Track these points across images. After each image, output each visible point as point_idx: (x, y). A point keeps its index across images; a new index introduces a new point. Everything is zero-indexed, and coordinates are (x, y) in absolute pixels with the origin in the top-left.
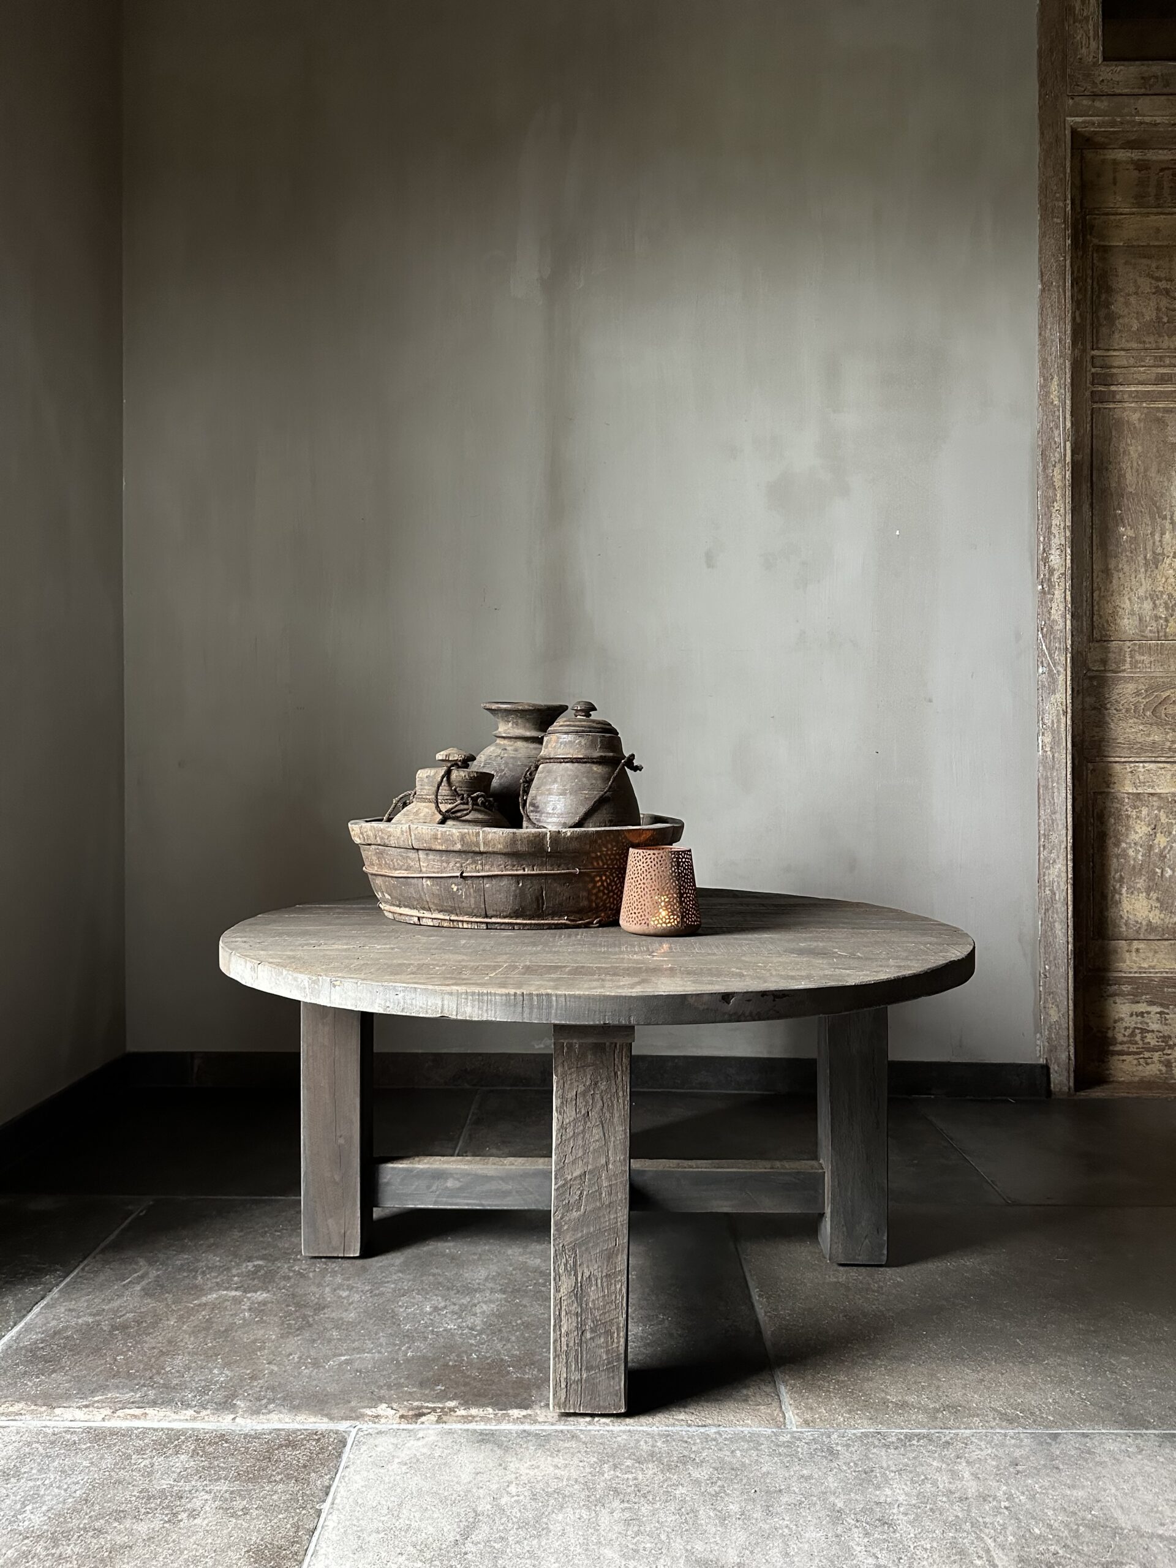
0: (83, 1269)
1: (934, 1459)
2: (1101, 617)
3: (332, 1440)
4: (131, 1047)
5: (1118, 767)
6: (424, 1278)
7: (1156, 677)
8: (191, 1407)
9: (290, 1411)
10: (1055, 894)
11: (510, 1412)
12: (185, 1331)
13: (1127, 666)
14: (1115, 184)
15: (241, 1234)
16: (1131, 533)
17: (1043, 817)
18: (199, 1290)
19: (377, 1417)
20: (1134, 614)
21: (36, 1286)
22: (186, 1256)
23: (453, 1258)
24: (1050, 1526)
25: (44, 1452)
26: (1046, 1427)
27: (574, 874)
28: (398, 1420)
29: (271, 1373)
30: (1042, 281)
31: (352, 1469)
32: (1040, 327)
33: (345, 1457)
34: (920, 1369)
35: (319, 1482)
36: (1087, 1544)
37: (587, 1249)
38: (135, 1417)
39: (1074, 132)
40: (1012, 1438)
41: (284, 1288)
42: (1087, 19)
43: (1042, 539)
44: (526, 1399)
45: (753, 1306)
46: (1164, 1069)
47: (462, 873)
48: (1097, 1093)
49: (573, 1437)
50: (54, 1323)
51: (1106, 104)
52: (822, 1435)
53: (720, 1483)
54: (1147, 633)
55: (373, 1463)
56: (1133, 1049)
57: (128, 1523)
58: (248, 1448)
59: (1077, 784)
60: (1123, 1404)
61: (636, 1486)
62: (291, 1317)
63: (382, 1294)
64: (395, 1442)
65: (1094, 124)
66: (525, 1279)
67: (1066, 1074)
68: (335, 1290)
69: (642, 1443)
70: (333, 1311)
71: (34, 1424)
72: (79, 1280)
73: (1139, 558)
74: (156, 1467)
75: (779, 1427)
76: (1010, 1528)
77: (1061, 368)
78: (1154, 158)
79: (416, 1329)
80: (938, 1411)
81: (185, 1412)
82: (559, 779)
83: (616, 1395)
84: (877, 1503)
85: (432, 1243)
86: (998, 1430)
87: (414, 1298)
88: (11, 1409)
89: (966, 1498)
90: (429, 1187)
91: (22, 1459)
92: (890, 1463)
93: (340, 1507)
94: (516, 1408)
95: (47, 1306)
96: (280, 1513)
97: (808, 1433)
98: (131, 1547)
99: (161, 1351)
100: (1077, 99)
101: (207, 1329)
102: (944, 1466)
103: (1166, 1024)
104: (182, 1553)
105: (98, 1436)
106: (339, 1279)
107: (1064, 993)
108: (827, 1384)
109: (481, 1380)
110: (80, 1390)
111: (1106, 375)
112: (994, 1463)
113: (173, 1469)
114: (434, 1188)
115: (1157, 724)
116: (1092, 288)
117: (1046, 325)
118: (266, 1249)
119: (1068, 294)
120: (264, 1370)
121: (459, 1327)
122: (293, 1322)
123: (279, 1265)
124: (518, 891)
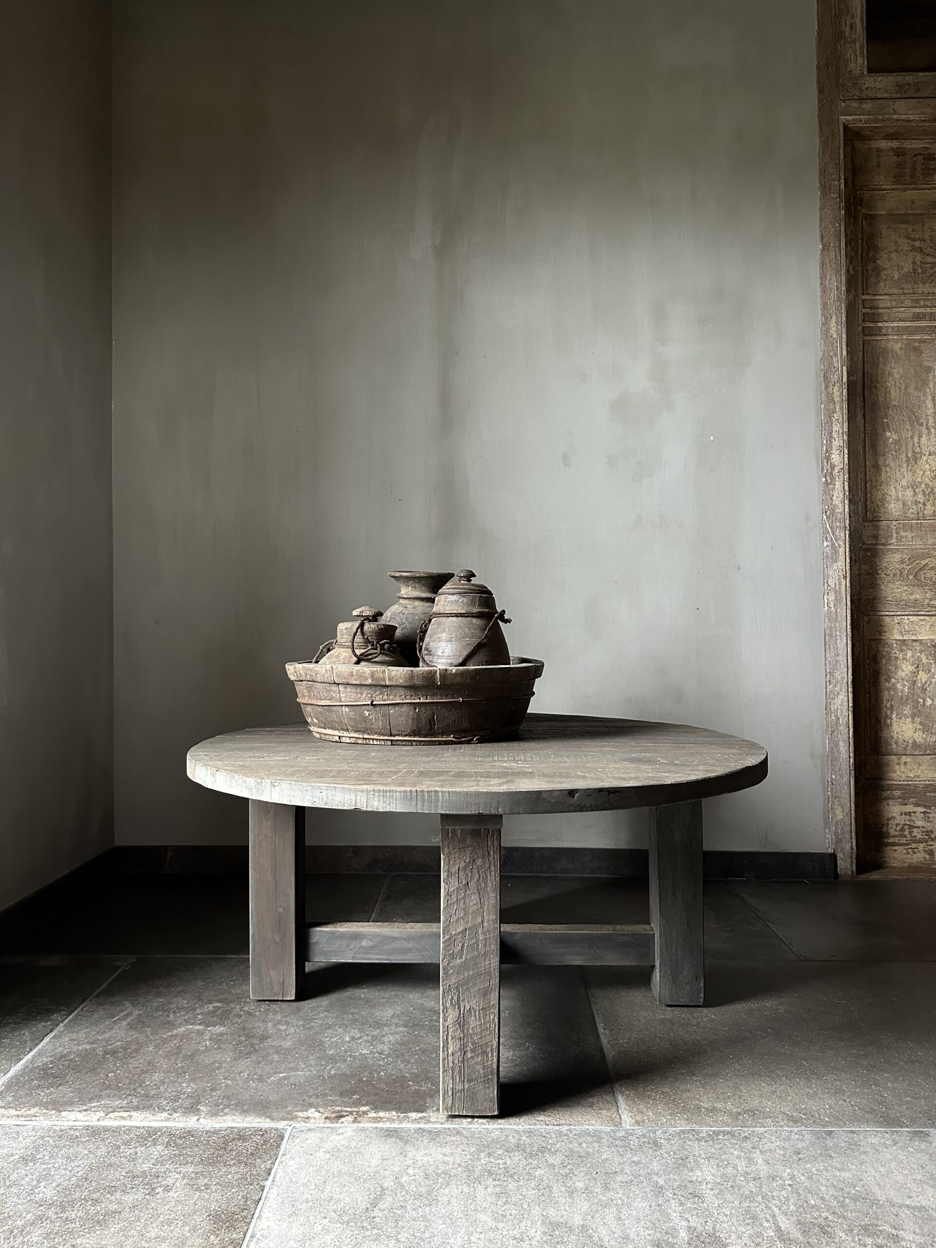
0: (82, 1010)
1: (735, 1149)
2: (872, 502)
3: (273, 1135)
4: (118, 842)
5: (887, 619)
6: (345, 1016)
7: (917, 549)
8: (166, 1111)
9: (241, 1114)
10: (839, 719)
11: (410, 1115)
12: (160, 1055)
13: (894, 541)
14: (879, 166)
15: (202, 983)
16: (895, 437)
17: (829, 659)
18: (171, 1025)
19: (307, 1118)
20: (898, 500)
21: (47, 1022)
22: (161, 1000)
23: (367, 1001)
24: (823, 1199)
25: (53, 1143)
26: (823, 1126)
27: (458, 702)
28: (323, 1120)
29: (227, 1086)
30: (822, 242)
31: (288, 1156)
32: (821, 278)
33: (282, 1148)
34: (728, 1083)
35: (263, 1166)
36: (851, 1212)
37: (467, 988)
38: (123, 1118)
39: (846, 127)
40: (796, 1134)
41: (236, 1023)
42: (855, 40)
43: (825, 442)
44: (421, 1105)
45: (598, 1036)
46: (927, 857)
47: (372, 702)
48: (875, 876)
49: (457, 1133)
50: (60, 1049)
51: (870, 105)
52: (650, 1131)
53: (569, 1167)
54: (909, 514)
55: (304, 1152)
56: (903, 841)
57: (118, 1195)
58: (209, 1141)
59: (856, 632)
60: (884, 1109)
61: (505, 1168)
62: (242, 1045)
63: (312, 1028)
64: (322, 1137)
65: (860, 121)
66: (422, 1017)
67: (850, 861)
68: (276, 1025)
69: (510, 1137)
70: (274, 1040)
71: (47, 1123)
72: (79, 1017)
73: (902, 456)
74: (139, 1154)
75: (617, 1126)
76: (792, 1200)
77: (838, 309)
78: (910, 146)
79: (338, 1053)
80: (739, 1114)
81: (160, 1114)
82: (447, 629)
83: (491, 1101)
84: (690, 1182)
85: (350, 990)
86: (786, 1128)
87: (337, 1031)
88: (28, 1112)
89: (759, 1178)
90: (348, 946)
91: (37, 1149)
92: (701, 1152)
93: (279, 1184)
94: (414, 1112)
95: (54, 1037)
96: (233, 1188)
97: (639, 1130)
98: (120, 1213)
99: (142, 1070)
100: (847, 102)
101: (178, 1054)
102: (743, 1154)
103: (929, 822)
104: (159, 1217)
105: (95, 1132)
106: (279, 1017)
107: (847, 796)
108: (654, 1094)
109: (387, 1090)
110: (80, 1098)
111: (874, 314)
112: (782, 1152)
113: (152, 1156)
114: (352, 946)
115: (918, 586)
116: (862, 247)
117: (826, 277)
118: (222, 994)
119: (843, 252)
120: (220, 1084)
121: (371, 1052)
122: (244, 1048)
123: (233, 1006)
124: (415, 716)
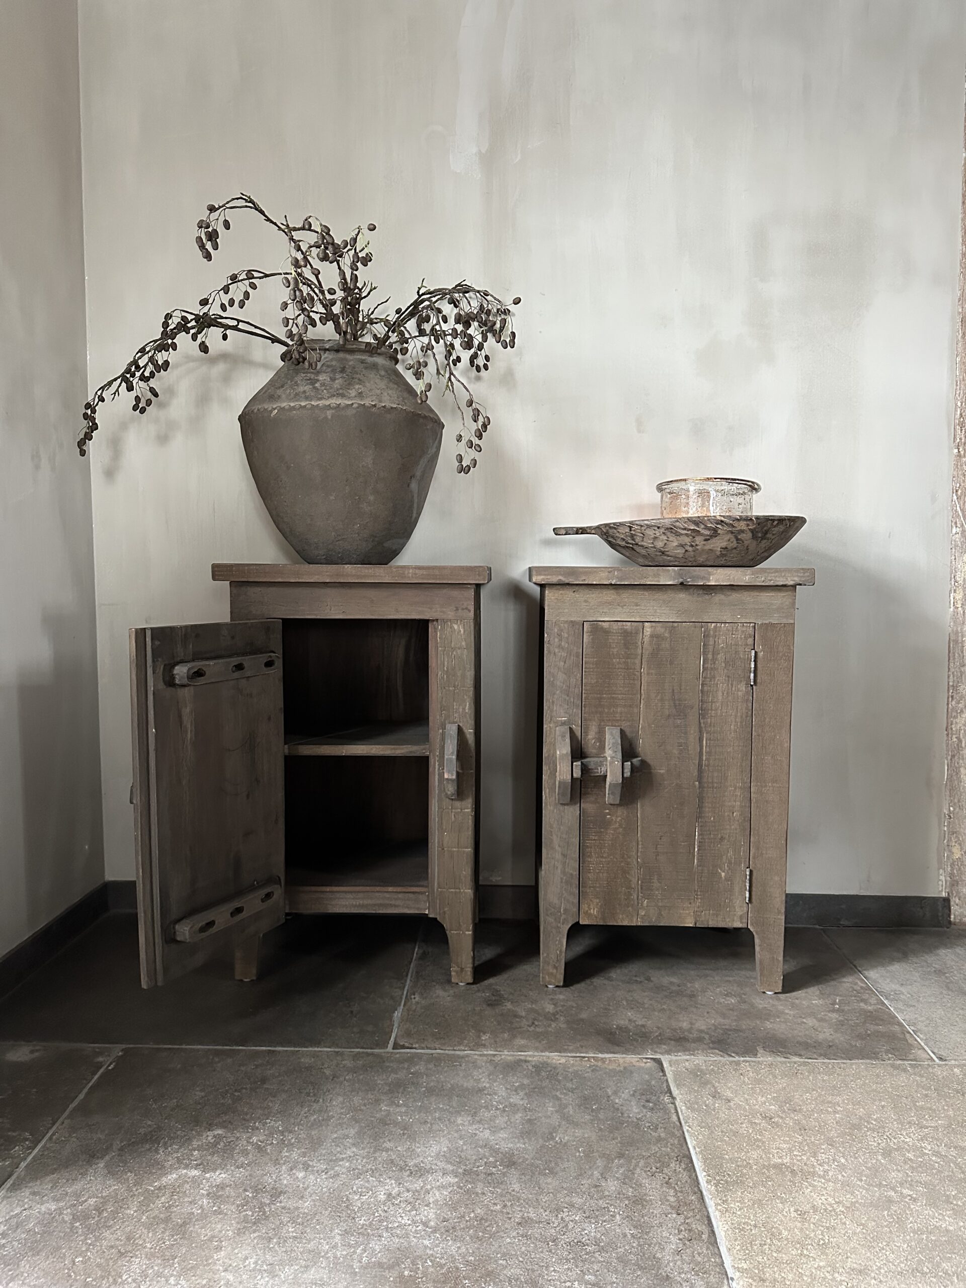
0: (51, 1138)
4: (109, 877)
6: (377, 1154)
10: (961, 741)
12: (143, 1224)
15: (203, 1094)
17: (951, 670)
18: (161, 1169)
21: (4, 1160)
22: (149, 1123)
23: (405, 1128)
41: (242, 1166)
43: (959, 404)
45: (701, 1192)
63: (337, 1175)
66: (474, 1157)
68: (292, 1170)
70: (289, 1198)
72: (45, 1153)
79: (371, 1224)
99: (119, 1251)
101: (166, 1221)
106: (294, 1155)
118: (225, 1113)
121: (414, 1222)
122: (250, 1213)
123: (238, 1135)
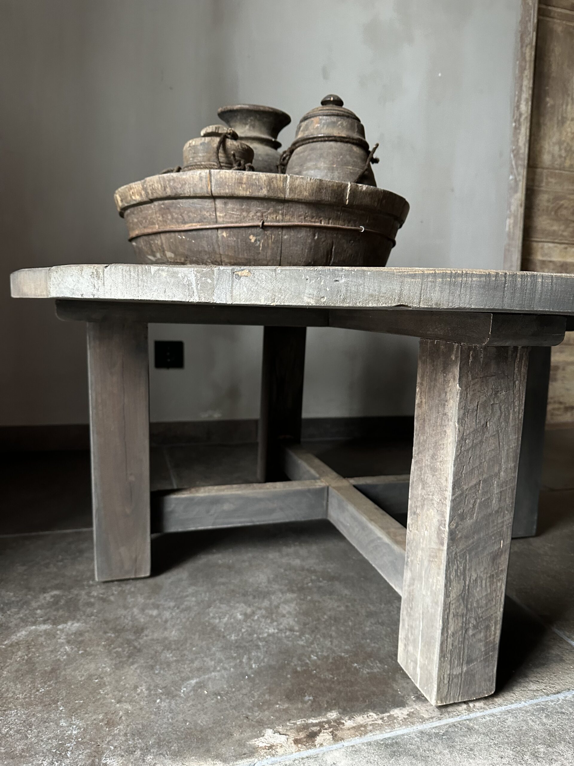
6: (217, 588)
7: (558, 192)
11: (393, 713)
16: (552, 102)
18: (5, 629)
19: (270, 747)
20: (550, 153)
23: (230, 568)
27: (358, 231)
28: (294, 746)
37: (476, 554)
41: (92, 615)
47: (263, 223)
49: (468, 728)
54: (555, 165)
66: (299, 578)
68: (143, 610)
69: (531, 722)
70: (153, 631)
73: (555, 119)
83: (489, 681)
85: (202, 556)
87: (220, 608)
90: (208, 512)
94: (394, 707)
109: (339, 682)
114: (212, 512)
115: (556, 220)
118: (56, 579)
120: (116, 712)
121: (280, 630)
122: (120, 649)
123: (76, 592)
124: (313, 244)
